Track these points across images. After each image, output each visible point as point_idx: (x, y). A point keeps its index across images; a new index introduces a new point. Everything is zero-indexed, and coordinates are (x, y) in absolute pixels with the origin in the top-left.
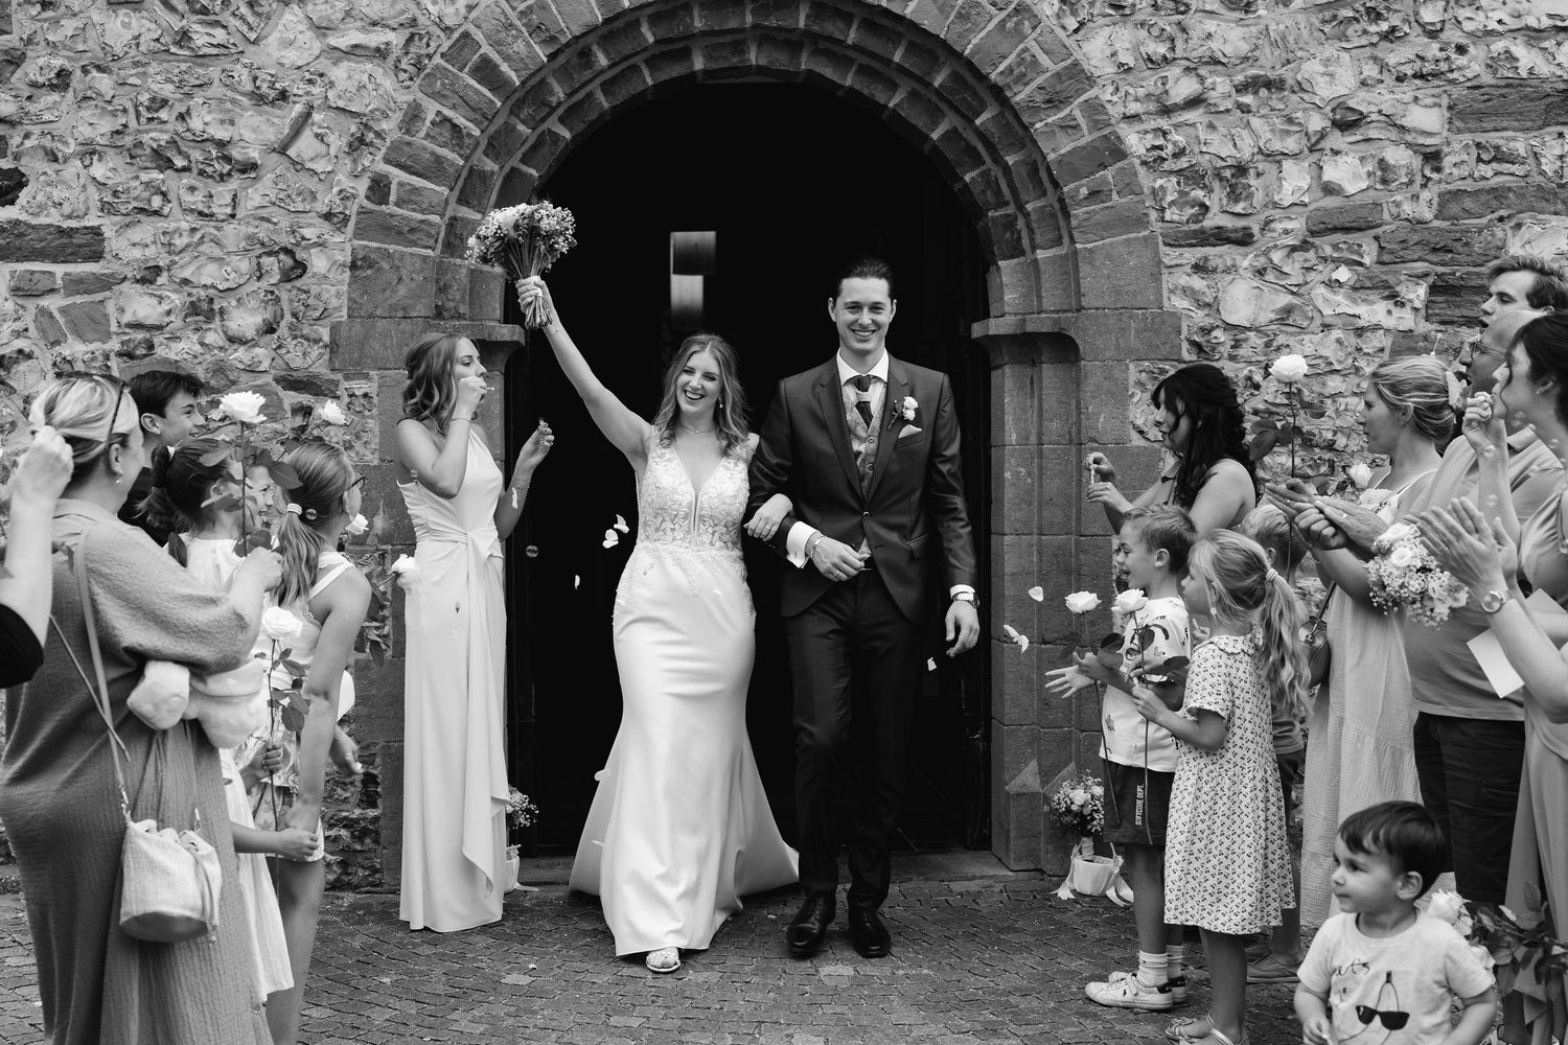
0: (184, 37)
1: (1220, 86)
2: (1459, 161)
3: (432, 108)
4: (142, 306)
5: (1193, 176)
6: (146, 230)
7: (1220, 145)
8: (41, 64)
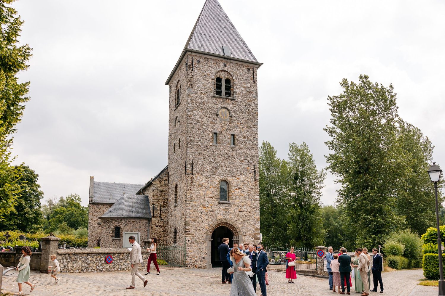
0: (198, 224)
1: (245, 228)
2: (255, 232)
3: (209, 228)
4: (196, 238)
5: (244, 232)
6: (196, 234)
7: (245, 231)
8: (191, 225)
